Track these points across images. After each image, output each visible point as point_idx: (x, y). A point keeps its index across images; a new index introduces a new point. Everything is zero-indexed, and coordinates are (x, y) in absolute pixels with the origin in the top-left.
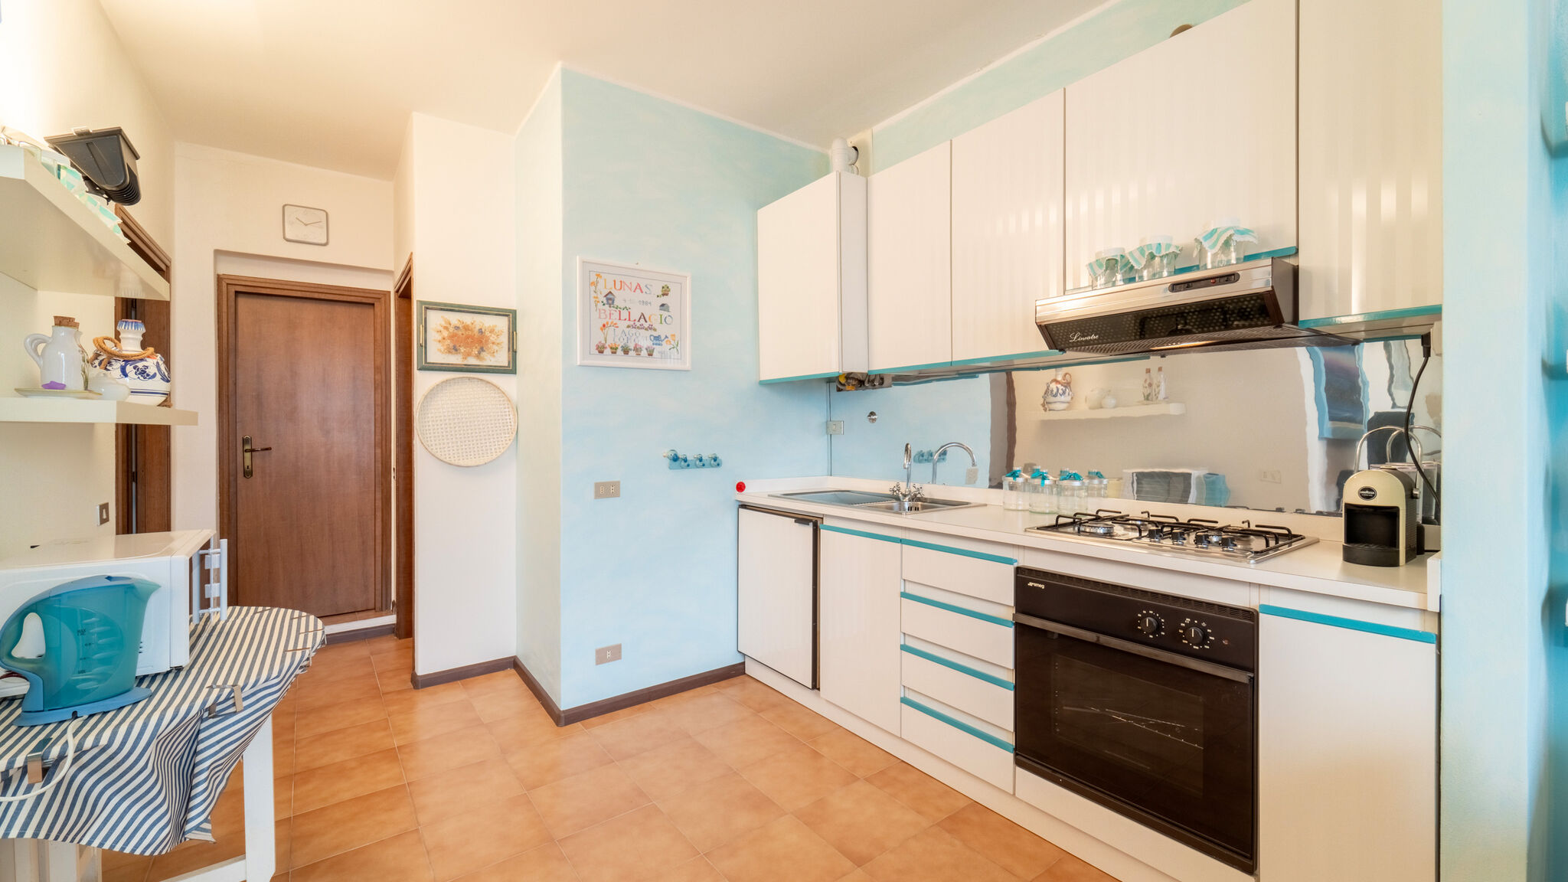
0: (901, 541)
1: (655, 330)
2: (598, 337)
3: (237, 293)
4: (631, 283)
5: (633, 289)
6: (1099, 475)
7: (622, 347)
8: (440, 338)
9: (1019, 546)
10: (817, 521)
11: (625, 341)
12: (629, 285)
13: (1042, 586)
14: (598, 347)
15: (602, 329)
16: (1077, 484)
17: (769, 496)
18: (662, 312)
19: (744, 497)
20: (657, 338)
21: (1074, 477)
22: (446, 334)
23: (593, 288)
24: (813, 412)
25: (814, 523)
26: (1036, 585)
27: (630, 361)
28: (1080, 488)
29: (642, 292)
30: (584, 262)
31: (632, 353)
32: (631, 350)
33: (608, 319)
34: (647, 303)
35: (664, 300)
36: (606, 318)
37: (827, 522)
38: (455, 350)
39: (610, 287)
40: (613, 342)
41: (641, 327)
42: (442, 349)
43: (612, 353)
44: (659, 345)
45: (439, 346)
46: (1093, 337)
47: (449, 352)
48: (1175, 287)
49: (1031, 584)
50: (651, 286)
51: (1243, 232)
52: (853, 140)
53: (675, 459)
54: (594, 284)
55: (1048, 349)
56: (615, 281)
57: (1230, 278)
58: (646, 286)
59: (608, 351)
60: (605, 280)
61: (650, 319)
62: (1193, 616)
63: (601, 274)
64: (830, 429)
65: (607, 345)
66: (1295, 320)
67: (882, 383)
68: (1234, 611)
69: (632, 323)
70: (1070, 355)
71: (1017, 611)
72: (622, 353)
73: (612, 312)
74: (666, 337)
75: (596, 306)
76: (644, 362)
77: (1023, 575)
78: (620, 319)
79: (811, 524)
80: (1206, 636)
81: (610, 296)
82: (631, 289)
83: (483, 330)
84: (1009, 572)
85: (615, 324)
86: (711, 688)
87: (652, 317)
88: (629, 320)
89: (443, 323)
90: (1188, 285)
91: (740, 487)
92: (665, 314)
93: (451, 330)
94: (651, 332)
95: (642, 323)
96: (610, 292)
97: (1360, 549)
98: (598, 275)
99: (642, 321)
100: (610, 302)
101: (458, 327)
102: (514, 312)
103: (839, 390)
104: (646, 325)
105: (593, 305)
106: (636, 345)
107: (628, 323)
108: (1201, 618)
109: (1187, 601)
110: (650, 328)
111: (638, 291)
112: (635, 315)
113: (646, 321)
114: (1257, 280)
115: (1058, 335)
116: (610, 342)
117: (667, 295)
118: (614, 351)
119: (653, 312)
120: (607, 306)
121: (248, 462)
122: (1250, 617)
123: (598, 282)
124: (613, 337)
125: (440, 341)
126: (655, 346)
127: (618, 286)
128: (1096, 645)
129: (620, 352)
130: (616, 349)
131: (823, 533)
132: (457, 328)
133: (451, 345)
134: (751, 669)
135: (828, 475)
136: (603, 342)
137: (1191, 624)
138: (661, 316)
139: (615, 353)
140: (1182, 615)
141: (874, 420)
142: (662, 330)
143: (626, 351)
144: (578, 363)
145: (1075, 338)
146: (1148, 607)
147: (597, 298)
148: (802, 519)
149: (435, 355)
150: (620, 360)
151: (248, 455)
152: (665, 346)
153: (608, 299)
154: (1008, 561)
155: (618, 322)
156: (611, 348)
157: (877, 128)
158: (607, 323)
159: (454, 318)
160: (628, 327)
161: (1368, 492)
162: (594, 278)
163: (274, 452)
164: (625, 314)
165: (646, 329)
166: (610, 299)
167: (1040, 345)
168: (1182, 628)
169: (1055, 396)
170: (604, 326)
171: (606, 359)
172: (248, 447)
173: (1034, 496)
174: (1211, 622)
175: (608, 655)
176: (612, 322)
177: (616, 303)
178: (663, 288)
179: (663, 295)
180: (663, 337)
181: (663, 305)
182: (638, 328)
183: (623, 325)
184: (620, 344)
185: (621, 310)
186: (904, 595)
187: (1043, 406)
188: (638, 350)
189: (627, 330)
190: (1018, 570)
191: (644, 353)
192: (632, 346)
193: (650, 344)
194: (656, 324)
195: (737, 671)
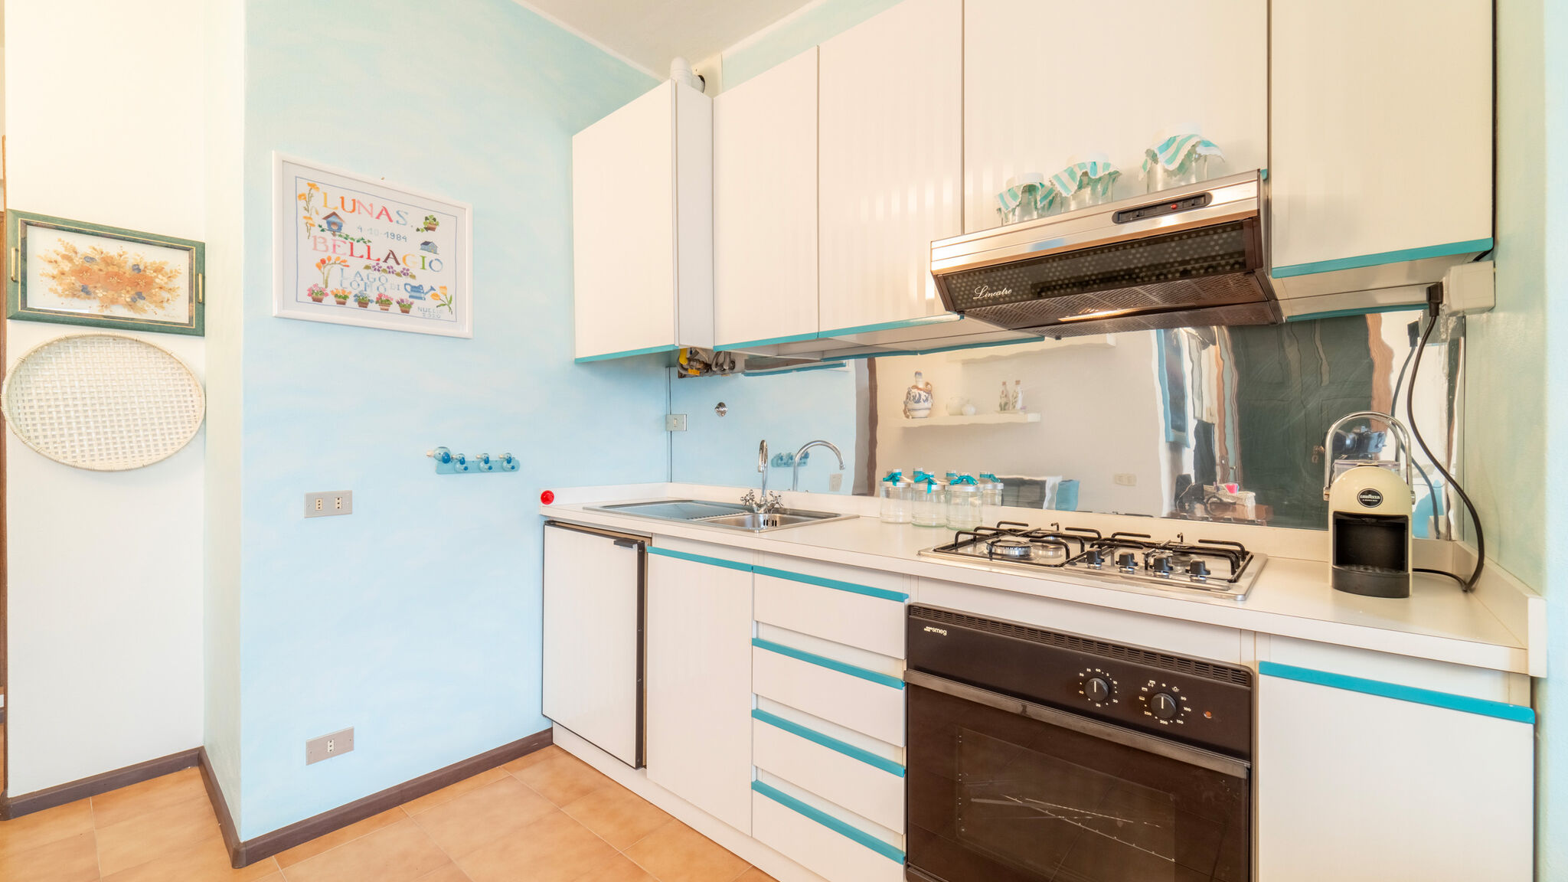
0: (752, 569)
1: (413, 277)
2: (311, 278)
4: (371, 205)
5: (376, 214)
6: (993, 479)
7: (356, 296)
8: (55, 272)
9: (910, 576)
10: (643, 542)
11: (362, 287)
12: (369, 208)
13: (944, 633)
14: (311, 293)
15: (319, 267)
16: (970, 489)
17: (584, 508)
18: (425, 253)
19: (552, 511)
20: (417, 290)
21: (966, 481)
22: (66, 266)
23: (302, 203)
24: (648, 402)
25: (640, 545)
26: (935, 630)
27: (373, 316)
28: (973, 495)
29: (391, 220)
30: (283, 161)
31: (373, 306)
32: (372, 301)
33: (330, 253)
34: (399, 237)
35: (428, 236)
36: (327, 250)
37: (657, 543)
38: (86, 291)
39: (334, 205)
40: (340, 288)
41: (390, 270)
42: (60, 289)
43: (339, 303)
44: (421, 298)
45: (54, 284)
46: (1006, 292)
47: (74, 295)
48: (1121, 217)
49: (928, 629)
50: (406, 213)
51: (1210, 143)
52: (699, 68)
53: (446, 459)
54: (307, 198)
56: (342, 198)
57: (1197, 201)
58: (398, 212)
59: (330, 300)
60: (325, 194)
61: (404, 259)
62: (1160, 677)
63: (318, 185)
64: (670, 424)
65: (328, 291)
66: (1268, 267)
67: (733, 366)
68: (1220, 669)
69: (374, 263)
71: (908, 667)
72: (356, 305)
73: (338, 243)
74: (432, 289)
75: (308, 230)
76: (394, 321)
77: (917, 616)
78: (352, 255)
79: (635, 546)
80: (1179, 705)
81: (333, 219)
82: (371, 214)
83: (142, 267)
84: (897, 614)
85: (345, 261)
86: (500, 772)
87: (407, 258)
88: (369, 258)
89: (62, 251)
90: (1139, 213)
91: (547, 498)
92: (430, 256)
93: (78, 261)
94: (404, 279)
95: (390, 264)
96: (334, 214)
97: (1357, 573)
98: (312, 186)
99: (391, 262)
100: (335, 228)
101: (92, 259)
102: (201, 248)
103: (681, 376)
104: (398, 269)
105: (302, 228)
106: (380, 295)
107: (365, 262)
108: (1172, 680)
109: (1150, 655)
110: (405, 273)
111: (384, 217)
112: (379, 252)
113: (398, 263)
115: (966, 290)
116: (334, 285)
117: (433, 229)
118: (342, 300)
119: (409, 250)
120: (328, 235)
122: (1244, 678)
123: (311, 196)
124: (345, 278)
125: (54, 277)
126: (411, 300)
127: (349, 206)
128: (1023, 717)
129: (351, 302)
130: (345, 298)
131: (652, 558)
132: (90, 259)
133: (78, 285)
134: (560, 738)
135: (667, 482)
136: (322, 285)
137: (1158, 690)
138: (423, 258)
139: (344, 303)
140: (1143, 676)
141: (724, 413)
142: (424, 279)
143: (363, 303)
144: (275, 312)
145: (982, 293)
146: (1094, 663)
147: (310, 218)
148: (624, 540)
149: (43, 295)
150: (351, 314)
152: (429, 302)
153: (329, 224)
154: (898, 597)
155: (350, 261)
156: (336, 296)
157: (728, 53)
158: (329, 259)
159: (85, 245)
160: (367, 267)
161: (1370, 497)
162: (304, 188)
164: (360, 249)
165: (398, 275)
166: (334, 223)
168: (1143, 694)
169: (918, 401)
170: (323, 262)
171: (329, 311)
173: (917, 504)
174: (1186, 685)
175: (329, 747)
176: (338, 258)
177: (345, 230)
178: (427, 219)
179: (427, 229)
180: (426, 288)
181: (426, 243)
182: (384, 271)
183: (357, 264)
184: (353, 291)
185: (355, 243)
186: (757, 642)
187: (905, 413)
188: (384, 302)
189: (364, 273)
190: (911, 610)
191: (395, 308)
192: (373, 296)
193: (405, 296)
194: (414, 265)
195: (542, 741)
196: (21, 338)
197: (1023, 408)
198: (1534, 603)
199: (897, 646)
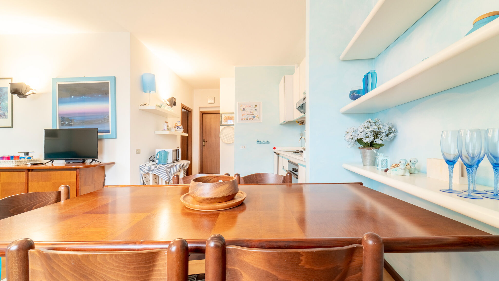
0: (283, 157)
2: (241, 117)
3: (203, 114)
4: (248, 106)
8: (224, 119)
15: (242, 116)
20: (254, 116)
22: (225, 118)
24: (296, 130)
25: (278, 155)
30: (239, 103)
31: (249, 120)
34: (252, 109)
37: (280, 155)
41: (251, 114)
47: (225, 122)
50: (252, 106)
53: (258, 141)
59: (243, 120)
60: (243, 106)
69: (249, 114)
73: (244, 112)
76: (251, 121)
81: (244, 109)
83: (231, 117)
91: (274, 148)
92: (256, 111)
94: (253, 115)
98: (241, 105)
99: (251, 113)
104: (252, 114)
105: (240, 111)
111: (250, 107)
112: (249, 112)
116: (244, 118)
117: (256, 107)
118: (245, 120)
119: (253, 111)
121: (204, 144)
123: (241, 107)
127: (246, 107)
129: (246, 120)
132: (227, 117)
136: (242, 118)
142: (255, 115)
143: (247, 120)
144: (238, 122)
147: (241, 109)
149: (223, 122)
150: (246, 121)
151: (204, 142)
152: (256, 118)
153: (243, 110)
154: (288, 159)
159: (226, 115)
163: (208, 142)
164: (247, 112)
171: (243, 121)
172: (204, 141)
176: (244, 114)
177: (245, 110)
181: (255, 109)
184: (246, 118)
188: (250, 119)
189: (247, 115)
191: (251, 119)
192: (248, 118)
193: (252, 118)
194: (254, 114)
196: (222, 127)
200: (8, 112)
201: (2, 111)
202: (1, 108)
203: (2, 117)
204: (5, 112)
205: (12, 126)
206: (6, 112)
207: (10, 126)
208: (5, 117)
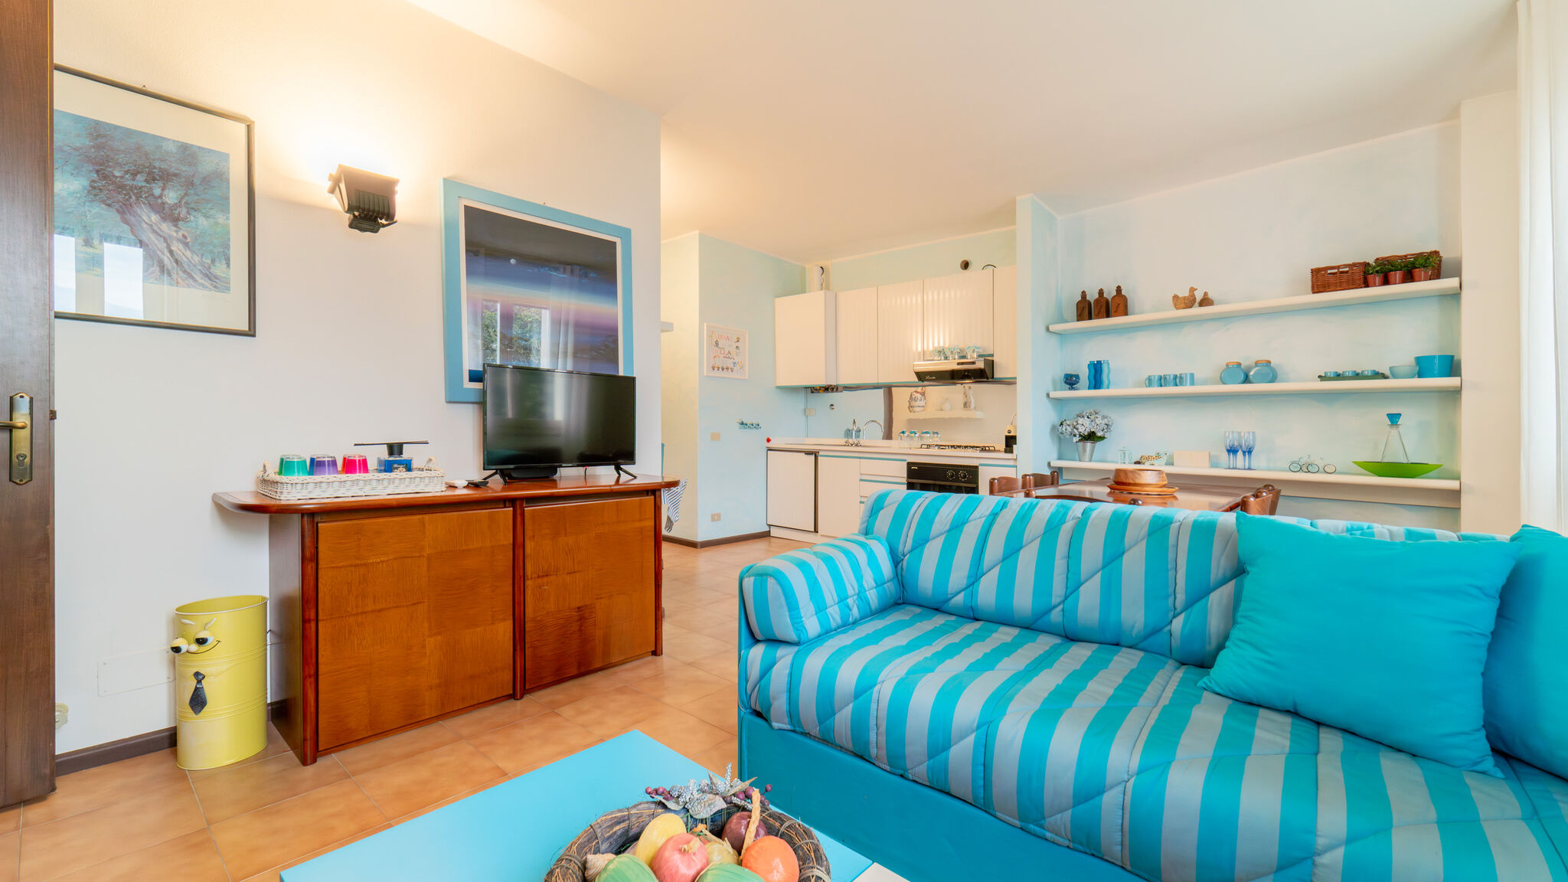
0: (860, 458)
1: (734, 359)
2: (712, 363)
4: (727, 337)
6: (937, 433)
7: (721, 367)
9: (908, 455)
10: (817, 453)
11: (723, 364)
12: (724, 337)
13: (917, 468)
14: (712, 367)
15: (714, 359)
16: (928, 435)
17: (786, 444)
19: (770, 445)
20: (734, 363)
21: (927, 433)
23: (711, 338)
24: (799, 402)
25: (815, 454)
26: (915, 468)
27: (725, 373)
28: (930, 437)
30: (707, 326)
34: (731, 346)
35: (737, 344)
36: (716, 353)
37: (820, 453)
39: (718, 338)
41: (729, 358)
43: (718, 370)
44: (736, 366)
46: (934, 378)
48: (958, 364)
49: (912, 468)
50: (733, 337)
51: (978, 348)
52: (821, 264)
53: (742, 424)
54: (711, 336)
55: (917, 380)
56: (719, 336)
57: (973, 363)
58: (731, 338)
59: (716, 369)
60: (715, 334)
62: (961, 470)
63: (714, 332)
64: (807, 412)
65: (715, 366)
66: (993, 377)
67: (837, 390)
68: (972, 467)
70: (926, 383)
71: (907, 478)
73: (718, 350)
74: (738, 363)
76: (730, 373)
77: (910, 465)
79: (813, 454)
80: (965, 475)
81: (717, 342)
82: (725, 339)
84: (904, 465)
87: (733, 353)
90: (962, 364)
91: (769, 441)
94: (732, 360)
95: (728, 356)
96: (717, 340)
98: (712, 332)
99: (729, 354)
103: (812, 392)
105: (711, 347)
106: (727, 366)
107: (724, 355)
108: (963, 470)
109: (961, 466)
110: (732, 358)
111: (728, 340)
112: (726, 352)
113: (731, 355)
114: (980, 365)
115: (922, 376)
116: (717, 364)
117: (739, 341)
118: (723, 369)
119: (733, 349)
120: (716, 347)
122: (977, 467)
124: (719, 363)
126: (734, 367)
127: (721, 338)
129: (720, 369)
131: (819, 458)
134: (774, 532)
135: (806, 437)
138: (737, 351)
140: (959, 470)
141: (833, 407)
142: (736, 360)
144: (705, 375)
145: (928, 378)
146: (950, 469)
147: (712, 343)
148: (808, 453)
150: (720, 373)
152: (738, 367)
153: (716, 344)
154: (905, 460)
155: (720, 355)
156: (717, 367)
157: (834, 261)
158: (716, 355)
160: (724, 357)
161: (1009, 431)
162: (711, 334)
164: (722, 350)
167: (915, 379)
168: (959, 474)
170: (715, 357)
171: (716, 373)
173: (910, 439)
174: (966, 471)
175: (716, 517)
176: (718, 355)
177: (719, 346)
178: (738, 338)
179: (737, 341)
181: (737, 347)
182: (727, 358)
183: (722, 357)
184: (721, 365)
186: (861, 480)
187: (909, 408)
188: (727, 369)
189: (723, 359)
190: (908, 463)
191: (730, 370)
192: (725, 367)
193: (732, 366)
194: (734, 355)
195: (765, 535)
197: (975, 408)
198: (1014, 446)
199: (905, 474)
200: (228, 265)
201: (193, 252)
202: (189, 240)
203: (195, 281)
204: (213, 261)
205: (251, 333)
206: (217, 264)
207: (244, 326)
208: (215, 287)
